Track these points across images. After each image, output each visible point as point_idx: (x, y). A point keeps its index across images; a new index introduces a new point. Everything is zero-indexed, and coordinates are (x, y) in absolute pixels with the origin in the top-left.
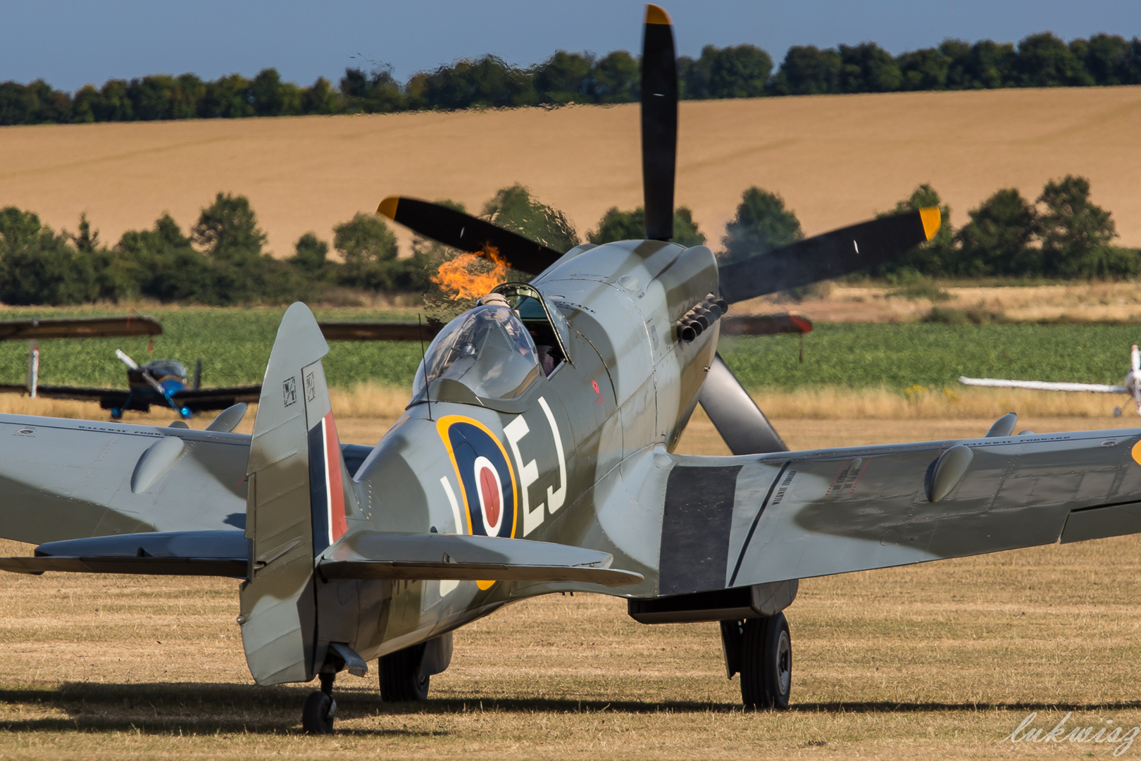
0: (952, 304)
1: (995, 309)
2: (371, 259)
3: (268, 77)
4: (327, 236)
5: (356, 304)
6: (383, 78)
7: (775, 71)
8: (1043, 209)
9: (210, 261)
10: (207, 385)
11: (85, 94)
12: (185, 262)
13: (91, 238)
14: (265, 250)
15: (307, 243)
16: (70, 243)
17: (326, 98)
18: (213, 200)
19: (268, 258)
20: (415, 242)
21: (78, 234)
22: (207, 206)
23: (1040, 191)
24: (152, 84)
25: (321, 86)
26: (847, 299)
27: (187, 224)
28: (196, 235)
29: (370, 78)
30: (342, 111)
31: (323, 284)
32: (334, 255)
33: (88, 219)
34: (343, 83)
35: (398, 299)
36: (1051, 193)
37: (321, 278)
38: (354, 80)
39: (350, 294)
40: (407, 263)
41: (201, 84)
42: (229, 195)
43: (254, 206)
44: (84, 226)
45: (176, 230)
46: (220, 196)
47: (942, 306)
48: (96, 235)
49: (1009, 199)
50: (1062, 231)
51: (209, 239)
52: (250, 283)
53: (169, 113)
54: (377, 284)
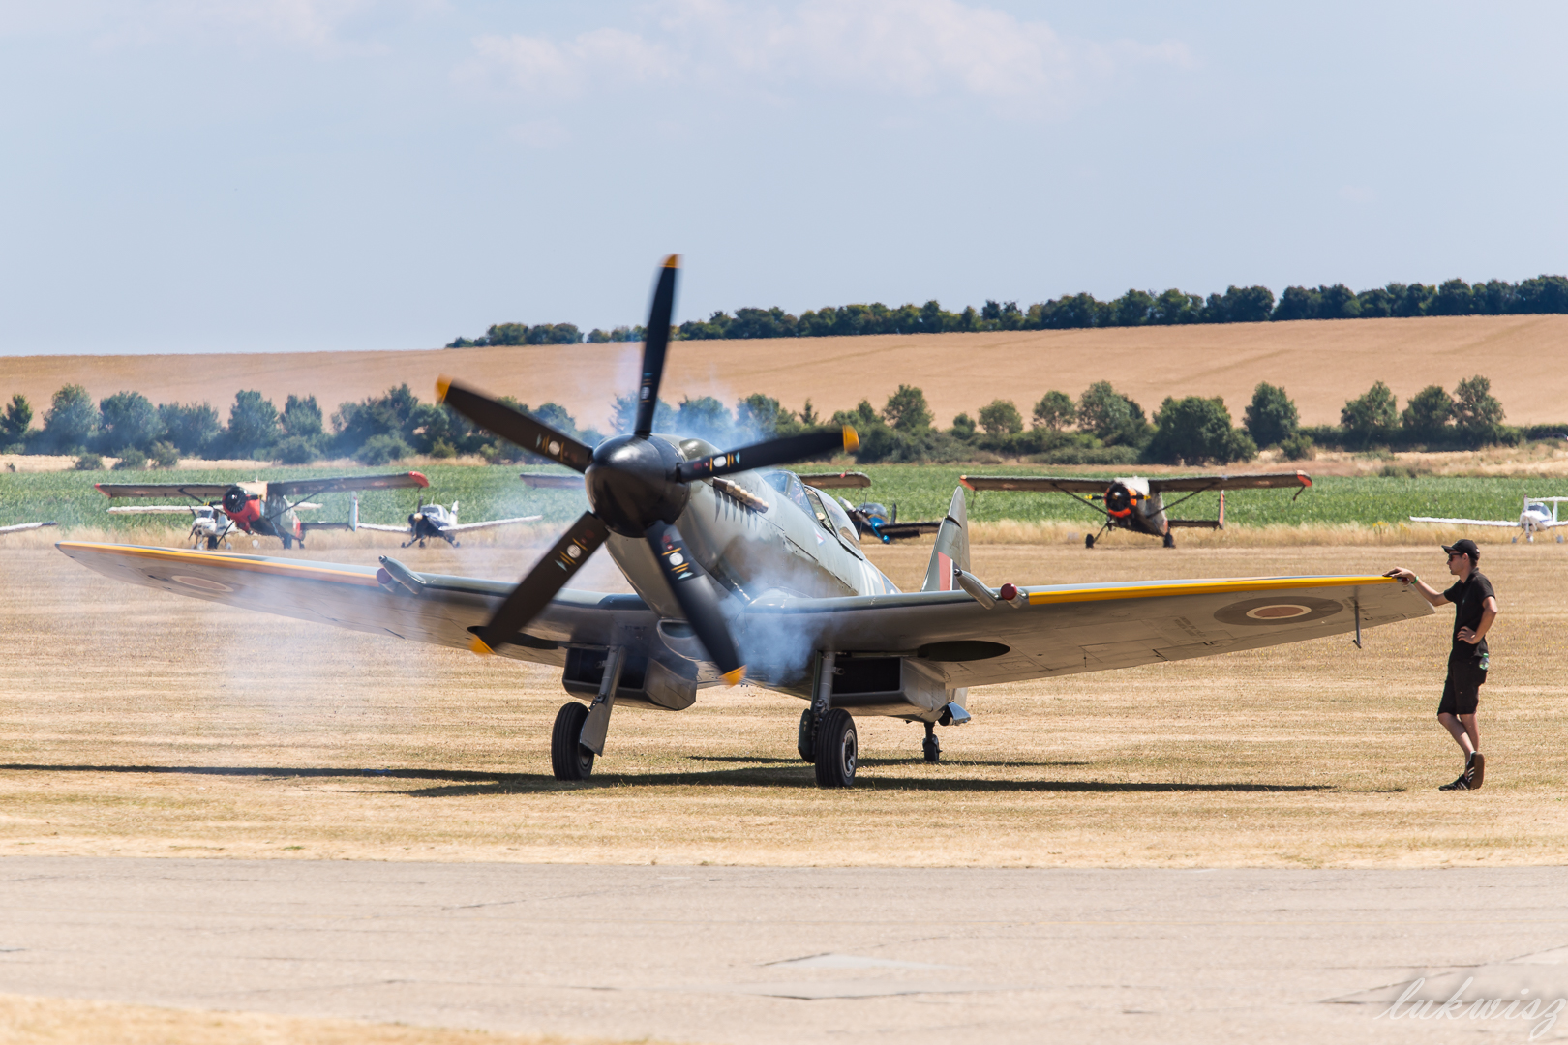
0: (1397, 464)
1: (1425, 468)
2: (1005, 433)
3: (932, 307)
4: (974, 416)
5: (999, 463)
6: (1011, 307)
7: (1276, 304)
8: (1457, 399)
9: (896, 433)
10: (898, 522)
11: (808, 316)
12: (877, 434)
13: (813, 415)
14: (932, 425)
15: (961, 421)
16: (798, 419)
17: (973, 321)
18: (897, 390)
19: (935, 431)
20: (1035, 420)
21: (803, 412)
22: (893, 395)
23: (1456, 385)
24: (854, 311)
25: (968, 314)
26: (1326, 460)
27: (878, 407)
28: (885, 415)
29: (1002, 307)
30: (985, 329)
31: (973, 448)
32: (980, 429)
33: (812, 403)
34: (984, 309)
35: (1023, 459)
36: (1464, 388)
37: (972, 444)
38: (991, 310)
39: (992, 456)
40: (1029, 433)
41: (887, 310)
42: (909, 386)
43: (926, 395)
44: (808, 409)
45: (871, 411)
46: (901, 387)
47: (1389, 464)
48: (816, 414)
49: (1437, 393)
50: (1470, 414)
51: (894, 418)
52: (922, 448)
53: (868, 329)
54: (1010, 449)
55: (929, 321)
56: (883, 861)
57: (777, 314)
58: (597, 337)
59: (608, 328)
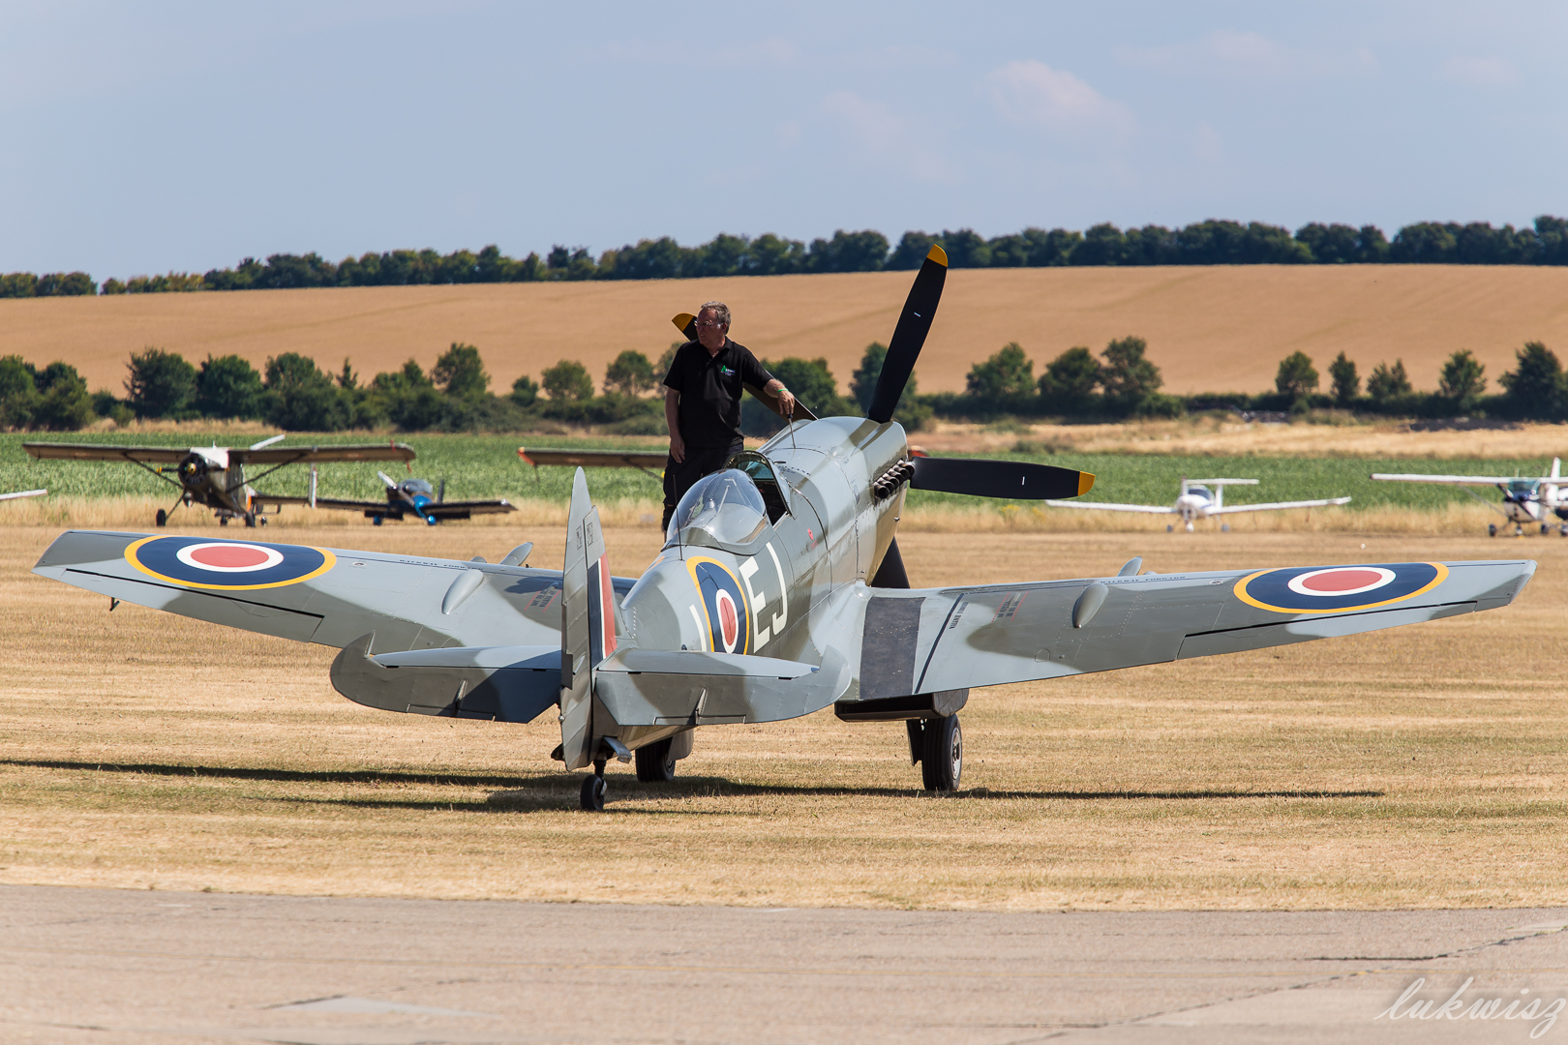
0: (1033, 438)
1: (1066, 443)
2: (571, 397)
3: (490, 253)
4: (537, 378)
5: (562, 433)
6: (581, 254)
7: (891, 251)
8: (1105, 362)
9: (446, 399)
10: (448, 499)
11: (348, 264)
12: (425, 400)
13: (351, 378)
14: (489, 389)
15: (522, 384)
16: (335, 382)
17: (536, 270)
18: (449, 349)
19: (491, 396)
20: (607, 384)
21: (341, 374)
22: (443, 354)
23: (1104, 346)
24: (401, 257)
25: (532, 260)
26: (948, 433)
27: (427, 367)
28: (434, 377)
29: (571, 253)
30: (550, 279)
31: (533, 417)
32: (542, 394)
33: (350, 363)
34: (550, 256)
35: (593, 429)
36: (1114, 350)
37: (533, 412)
38: (559, 257)
39: (556, 426)
40: (600, 400)
41: (438, 257)
42: (462, 345)
43: (482, 354)
44: (347, 369)
45: (419, 372)
46: (454, 346)
47: (1025, 439)
48: (355, 376)
49: (1082, 355)
50: (1120, 380)
51: (445, 380)
52: (475, 415)
53: (414, 279)
54: (577, 417)
55: (487, 268)
56: (408, 891)
57: (313, 260)
58: (111, 288)
59: (124, 278)
